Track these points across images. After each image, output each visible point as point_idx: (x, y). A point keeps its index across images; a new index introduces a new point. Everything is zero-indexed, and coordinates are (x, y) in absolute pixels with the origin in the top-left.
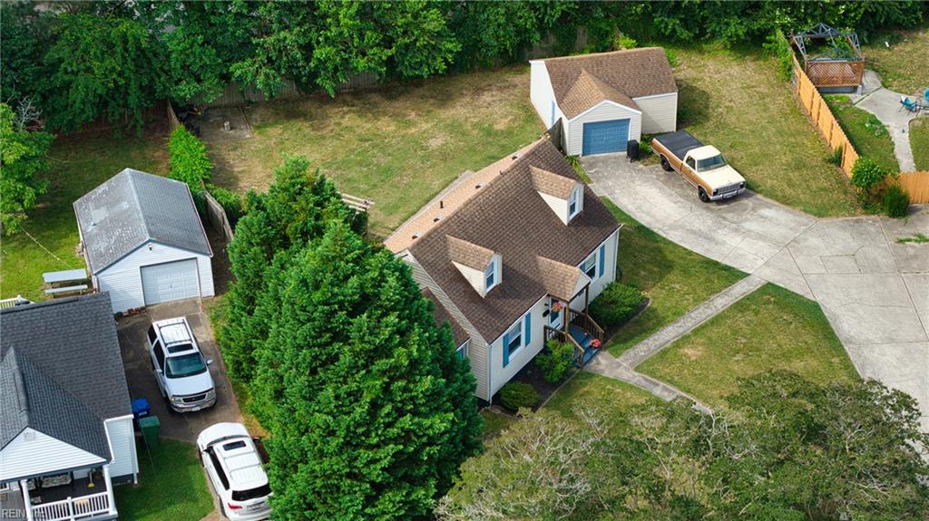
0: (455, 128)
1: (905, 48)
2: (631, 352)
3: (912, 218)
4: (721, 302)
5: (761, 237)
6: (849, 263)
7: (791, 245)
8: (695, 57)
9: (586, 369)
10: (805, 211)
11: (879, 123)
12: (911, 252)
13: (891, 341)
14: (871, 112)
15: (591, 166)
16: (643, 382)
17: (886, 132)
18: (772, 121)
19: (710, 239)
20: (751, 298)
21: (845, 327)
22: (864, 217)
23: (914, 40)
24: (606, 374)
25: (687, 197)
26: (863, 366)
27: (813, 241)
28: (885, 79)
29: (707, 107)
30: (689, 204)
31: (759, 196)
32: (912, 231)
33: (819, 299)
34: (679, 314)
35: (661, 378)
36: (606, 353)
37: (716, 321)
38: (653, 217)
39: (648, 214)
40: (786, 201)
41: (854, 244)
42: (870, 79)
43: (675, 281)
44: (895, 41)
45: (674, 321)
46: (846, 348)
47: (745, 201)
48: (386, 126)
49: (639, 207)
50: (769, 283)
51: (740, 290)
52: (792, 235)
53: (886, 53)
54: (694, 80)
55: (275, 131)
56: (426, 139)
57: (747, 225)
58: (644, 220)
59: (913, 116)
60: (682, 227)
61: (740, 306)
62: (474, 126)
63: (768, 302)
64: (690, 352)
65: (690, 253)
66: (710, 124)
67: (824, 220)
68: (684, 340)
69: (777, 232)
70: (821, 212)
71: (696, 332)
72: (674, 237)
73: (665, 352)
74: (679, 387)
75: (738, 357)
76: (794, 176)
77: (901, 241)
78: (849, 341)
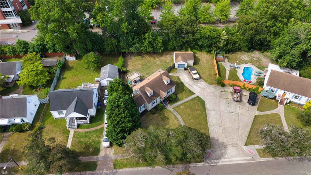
0: (161, 61)
1: (234, 55)
2: (173, 105)
3: (225, 87)
4: (189, 98)
5: (200, 87)
6: (212, 94)
7: (204, 89)
8: (200, 52)
9: (165, 107)
10: (208, 83)
11: (225, 68)
12: (223, 94)
13: (214, 110)
14: (224, 66)
15: (178, 70)
16: (173, 111)
17: (226, 70)
18: (208, 66)
19: (191, 86)
20: (194, 98)
21: (207, 106)
22: (217, 86)
23: (236, 53)
24: (168, 109)
25: (190, 78)
26: (208, 114)
27: (207, 89)
28: (229, 60)
29: (199, 62)
30: (190, 79)
31: (202, 79)
32: (224, 90)
33: (205, 100)
34: (182, 99)
35: (176, 111)
36: (169, 105)
37: (187, 102)
38: (184, 81)
39: (184, 80)
40: (206, 81)
41: (214, 91)
42: (226, 60)
43: (184, 93)
44: (232, 53)
45: (181, 101)
46: (206, 110)
47: (199, 80)
48: (152, 59)
49: (183, 79)
50: (198, 96)
51: (193, 96)
52: (204, 87)
53: (231, 55)
54: (199, 57)
55: (136, 57)
56: (156, 62)
57: (198, 84)
58: (183, 81)
59: (231, 68)
60: (188, 83)
61: (192, 100)
62: (164, 61)
63: (197, 99)
64: (182, 107)
65: (188, 88)
66: (199, 65)
67: (211, 85)
68: (182, 104)
69: (202, 86)
70: (210, 84)
71: (184, 103)
72: (186, 85)
73: (178, 106)
74: (178, 113)
75: (189, 109)
76: (208, 76)
77: (222, 91)
78: (207, 109)
